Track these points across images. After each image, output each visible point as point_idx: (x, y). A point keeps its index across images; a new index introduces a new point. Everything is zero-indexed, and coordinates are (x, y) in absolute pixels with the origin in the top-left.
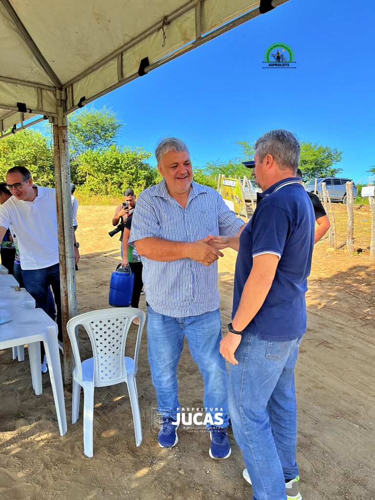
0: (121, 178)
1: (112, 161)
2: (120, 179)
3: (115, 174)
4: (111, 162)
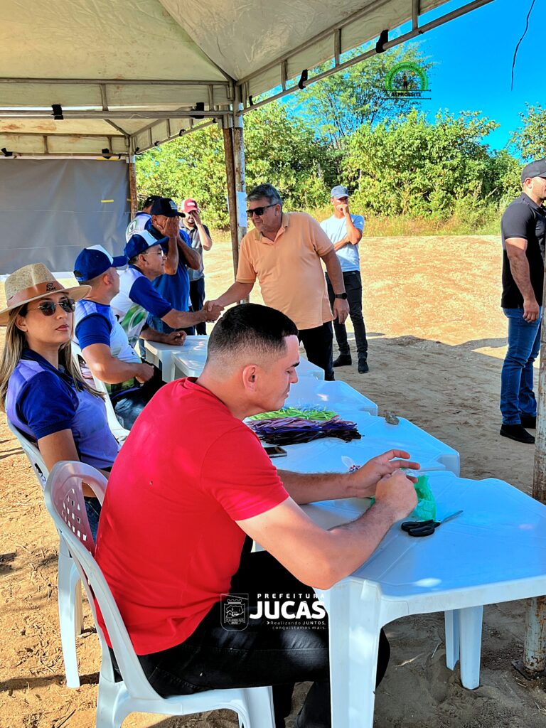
0: (430, 179)
1: (413, 143)
2: (427, 181)
3: (418, 170)
4: (410, 146)
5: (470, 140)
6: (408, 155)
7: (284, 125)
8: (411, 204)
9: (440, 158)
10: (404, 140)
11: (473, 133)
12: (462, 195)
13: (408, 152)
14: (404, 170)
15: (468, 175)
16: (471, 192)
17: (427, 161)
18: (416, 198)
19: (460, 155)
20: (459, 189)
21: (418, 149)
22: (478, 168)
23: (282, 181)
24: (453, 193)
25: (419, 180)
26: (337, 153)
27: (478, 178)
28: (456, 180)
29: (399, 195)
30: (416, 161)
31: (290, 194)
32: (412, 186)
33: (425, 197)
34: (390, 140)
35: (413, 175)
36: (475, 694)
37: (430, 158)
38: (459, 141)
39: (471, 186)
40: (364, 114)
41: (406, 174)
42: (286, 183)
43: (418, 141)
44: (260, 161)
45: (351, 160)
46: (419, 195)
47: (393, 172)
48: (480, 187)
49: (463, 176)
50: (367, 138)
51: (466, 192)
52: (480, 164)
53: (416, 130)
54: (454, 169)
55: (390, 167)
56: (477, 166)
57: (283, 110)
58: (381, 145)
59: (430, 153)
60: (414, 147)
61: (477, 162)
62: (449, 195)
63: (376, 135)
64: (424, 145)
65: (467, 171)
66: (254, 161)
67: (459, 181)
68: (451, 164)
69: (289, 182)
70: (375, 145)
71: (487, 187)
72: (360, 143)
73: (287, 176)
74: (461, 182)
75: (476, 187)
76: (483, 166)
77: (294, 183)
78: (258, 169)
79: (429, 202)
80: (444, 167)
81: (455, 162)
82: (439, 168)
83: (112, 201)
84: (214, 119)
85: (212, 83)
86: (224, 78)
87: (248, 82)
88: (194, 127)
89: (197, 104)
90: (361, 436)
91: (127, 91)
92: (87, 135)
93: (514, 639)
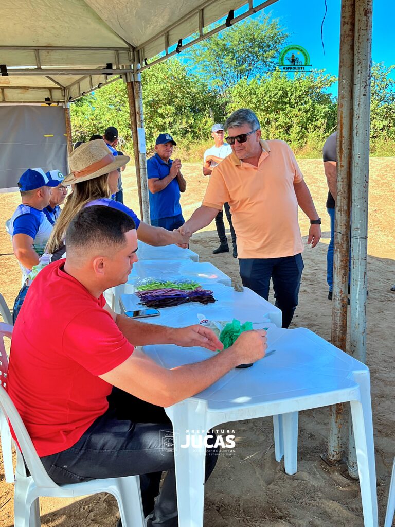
0: (290, 119)
1: (277, 93)
2: (287, 120)
3: (281, 112)
4: (276, 95)
5: (318, 90)
6: (274, 101)
7: (185, 80)
8: (277, 136)
9: (297, 103)
10: (271, 91)
11: (320, 85)
12: (312, 130)
13: (274, 99)
14: (272, 112)
15: (316, 115)
16: (319, 128)
17: (288, 106)
18: (280, 132)
19: (311, 101)
20: (310, 125)
21: (281, 97)
22: (324, 110)
23: (184, 121)
24: (306, 129)
25: (282, 119)
26: (224, 100)
27: (324, 117)
28: (308, 119)
29: (268, 130)
30: (280, 106)
31: (190, 130)
32: (277, 124)
33: (287, 132)
34: (260, 91)
35: (278, 116)
36: (293, 478)
37: (289, 104)
38: (309, 91)
39: (319, 123)
40: (242, 72)
41: (272, 115)
42: (187, 122)
43: (281, 91)
44: (168, 107)
45: (233, 105)
46: (282, 130)
47: (263, 114)
48: (325, 124)
49: (313, 115)
50: (244, 90)
51: (316, 127)
52: (325, 108)
53: (280, 83)
54: (307, 112)
55: (262, 110)
56: (323, 109)
57: (184, 69)
58: (254, 94)
59: (290, 100)
60: (278, 96)
61: (323, 106)
62: (303, 130)
63: (251, 87)
64: (285, 94)
65: (316, 113)
66: (163, 106)
67: (310, 119)
68: (305, 108)
69: (189, 121)
70: (250, 94)
71: (331, 124)
72: (240, 93)
73: (188, 117)
74: (312, 121)
75: (323, 124)
76: (327, 109)
77: (193, 122)
78: (166, 112)
79: (289, 135)
80: (300, 110)
81: (307, 107)
82: (296, 111)
83: (53, 135)
84: (121, 76)
85: (118, 49)
86: (126, 46)
87: (143, 48)
88: (107, 81)
89: (107, 64)
90: (215, 300)
91: (55, 55)
92: (34, 88)
93: (323, 439)
